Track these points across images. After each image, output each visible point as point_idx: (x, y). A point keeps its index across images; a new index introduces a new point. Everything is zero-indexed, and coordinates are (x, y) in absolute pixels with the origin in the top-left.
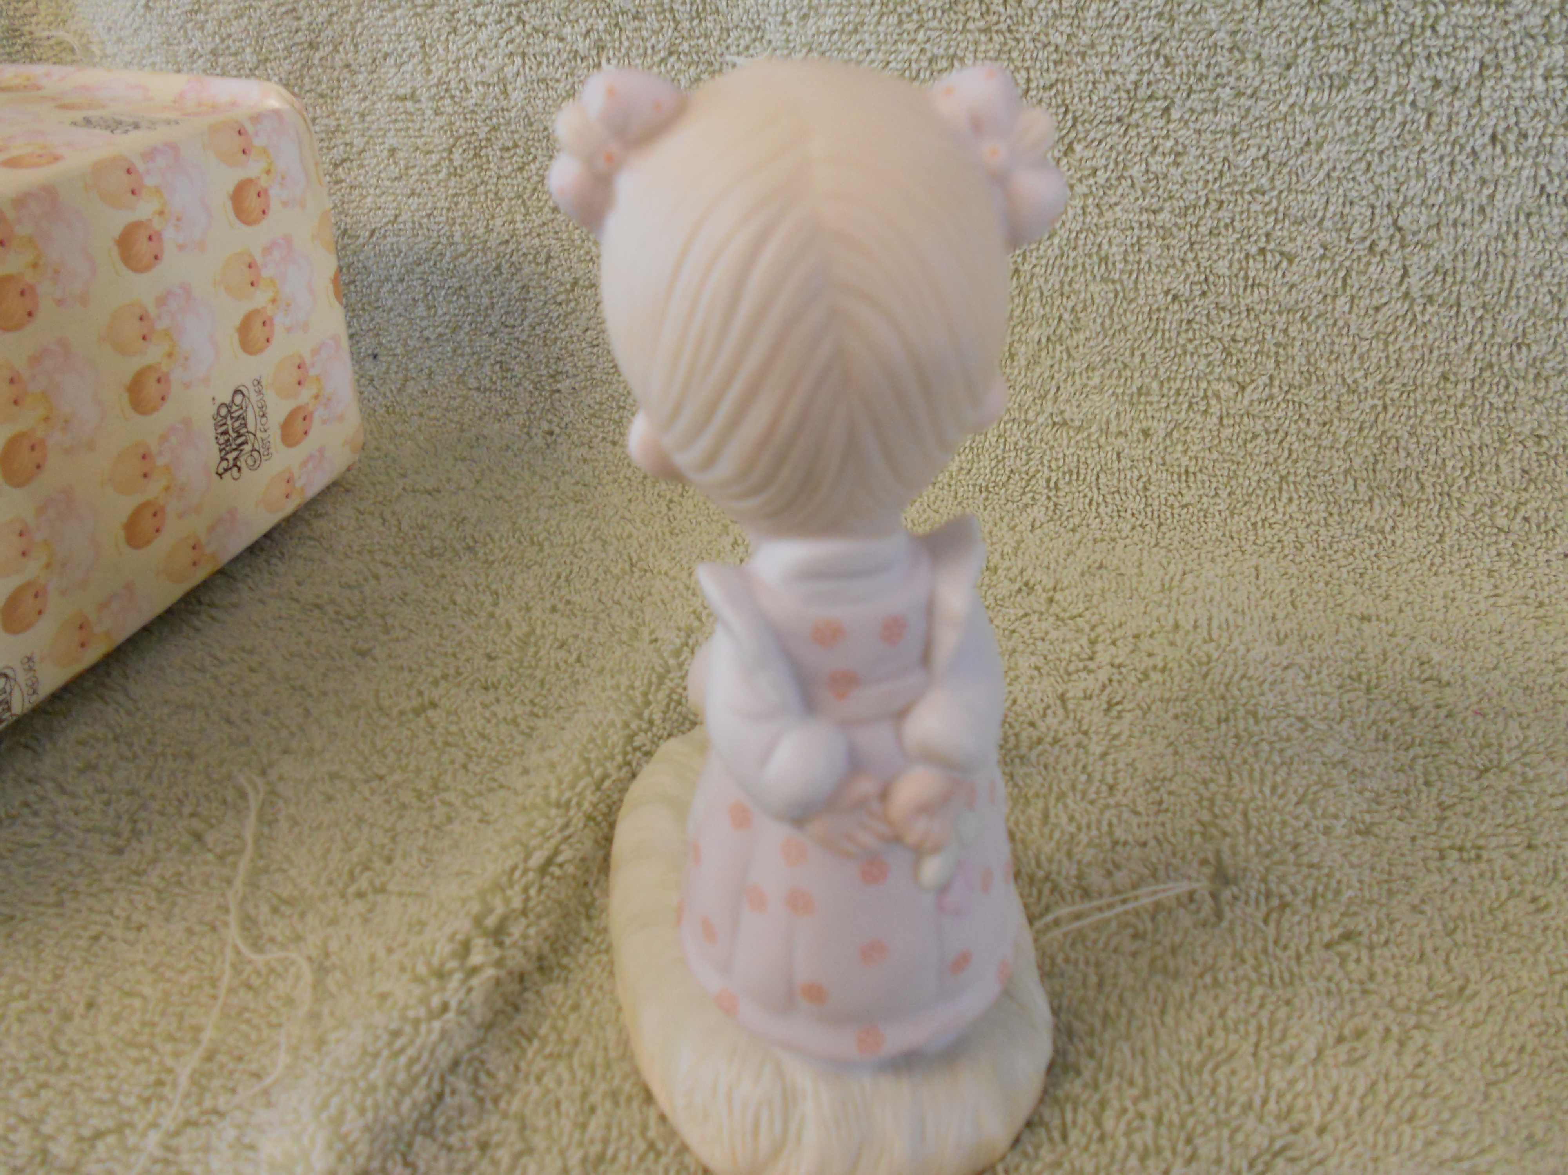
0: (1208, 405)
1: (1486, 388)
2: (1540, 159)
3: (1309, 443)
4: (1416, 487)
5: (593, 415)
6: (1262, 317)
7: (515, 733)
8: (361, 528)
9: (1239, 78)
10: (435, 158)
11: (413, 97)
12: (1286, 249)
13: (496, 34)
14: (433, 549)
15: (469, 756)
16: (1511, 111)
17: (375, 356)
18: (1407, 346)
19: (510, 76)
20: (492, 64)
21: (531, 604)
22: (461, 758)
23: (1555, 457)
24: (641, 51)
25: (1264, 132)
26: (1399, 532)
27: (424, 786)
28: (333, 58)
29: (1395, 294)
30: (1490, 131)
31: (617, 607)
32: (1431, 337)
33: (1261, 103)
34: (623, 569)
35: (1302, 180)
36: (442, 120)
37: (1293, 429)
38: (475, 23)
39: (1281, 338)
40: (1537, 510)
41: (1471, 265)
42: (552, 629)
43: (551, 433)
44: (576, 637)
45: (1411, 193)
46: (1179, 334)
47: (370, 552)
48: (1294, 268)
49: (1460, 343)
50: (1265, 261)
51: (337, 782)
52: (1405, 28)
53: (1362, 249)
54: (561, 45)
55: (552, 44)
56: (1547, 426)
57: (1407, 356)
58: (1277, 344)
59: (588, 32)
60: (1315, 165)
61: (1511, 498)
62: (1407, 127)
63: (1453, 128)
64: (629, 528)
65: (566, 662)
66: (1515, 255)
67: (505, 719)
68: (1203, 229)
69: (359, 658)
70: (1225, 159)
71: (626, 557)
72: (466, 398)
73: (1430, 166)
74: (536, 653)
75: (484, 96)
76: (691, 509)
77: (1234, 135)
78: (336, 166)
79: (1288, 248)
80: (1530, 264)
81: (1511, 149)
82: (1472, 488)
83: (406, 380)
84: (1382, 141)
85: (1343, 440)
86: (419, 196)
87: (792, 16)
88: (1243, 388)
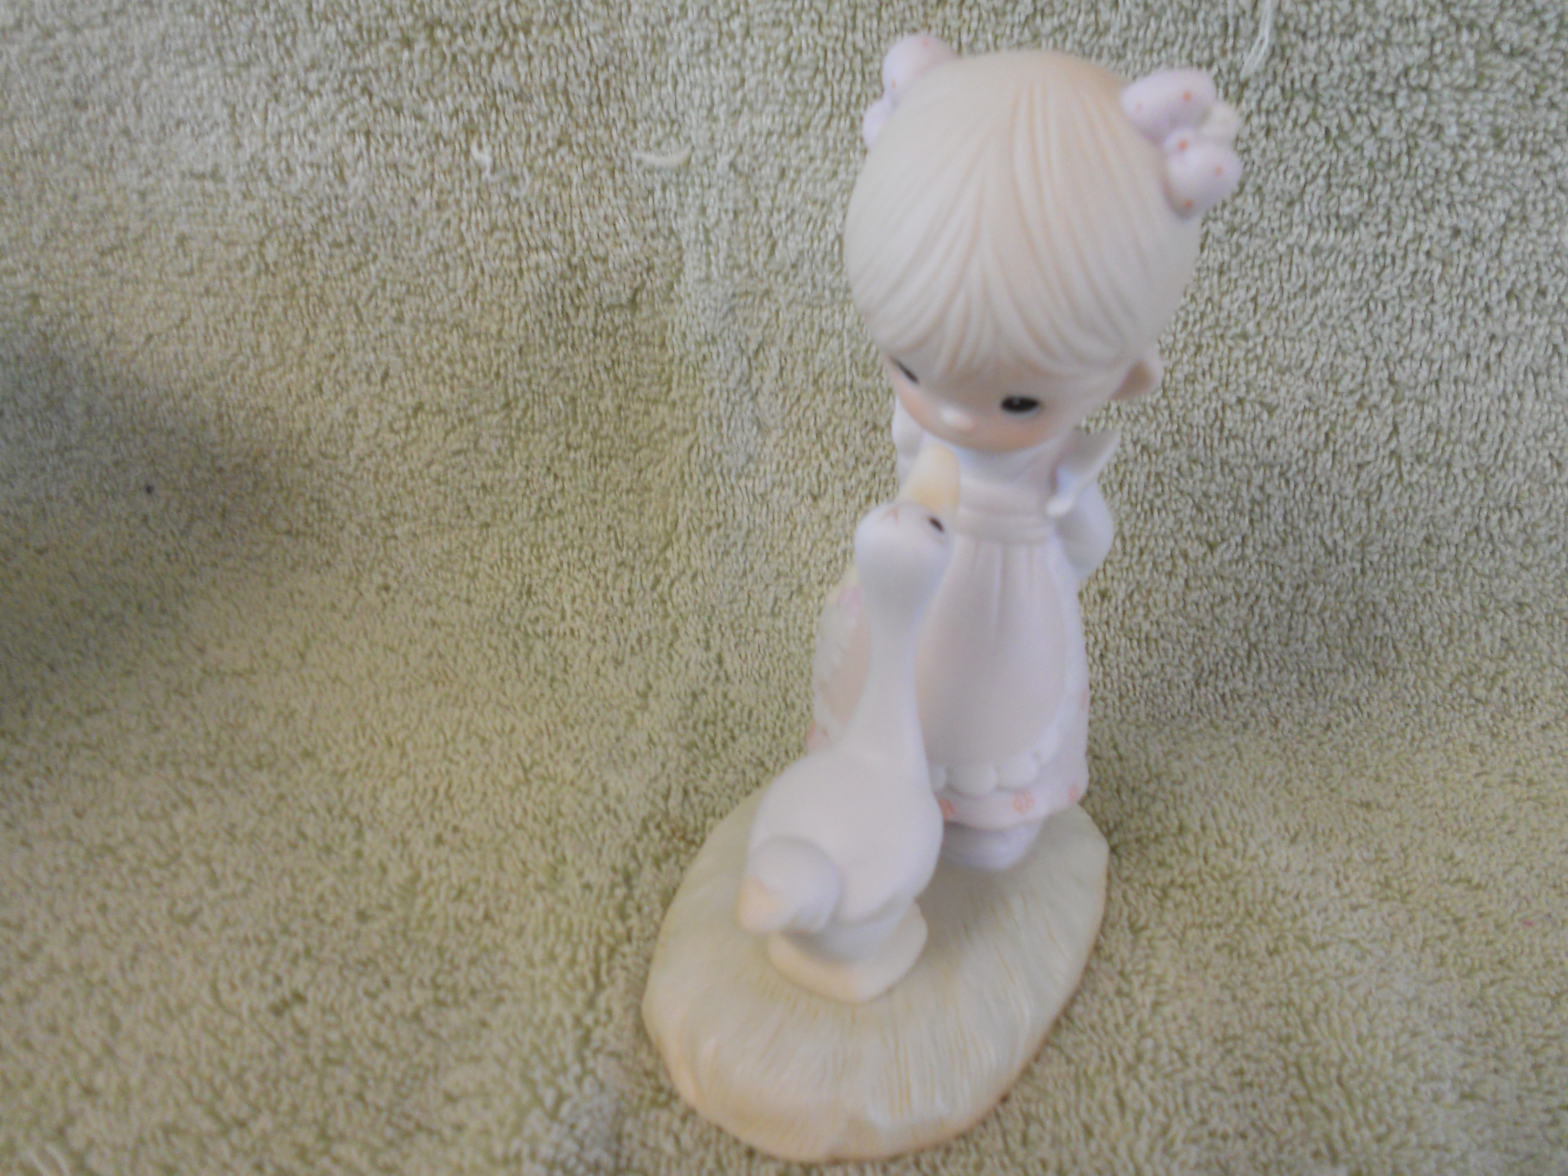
0: (1174, 565)
1: (1471, 553)
2: (1557, 318)
3: (1282, 608)
4: (1393, 655)
5: (441, 567)
6: (1237, 472)
7: (421, 1037)
8: (157, 729)
9: (1234, 212)
10: (240, 251)
11: (215, 175)
12: (1268, 400)
13: (333, 107)
14: (259, 757)
15: (362, 1078)
16: (1533, 266)
17: (149, 490)
18: (1391, 506)
19: (349, 159)
20: (325, 142)
21: (409, 834)
22: (351, 1082)
23: (1537, 625)
24: (524, 139)
25: (1256, 272)
26: (1375, 704)
27: (307, 1137)
28: (106, 122)
29: (1382, 452)
30: (1507, 286)
31: (520, 833)
32: (1416, 498)
33: (1258, 242)
34: (516, 778)
35: (1292, 326)
36: (254, 206)
37: (1266, 592)
38: (305, 90)
39: (1258, 496)
40: (1516, 681)
41: (1468, 424)
42: (443, 870)
43: (387, 588)
44: (478, 881)
45: (1413, 346)
46: (1146, 487)
47: (173, 763)
48: (1275, 419)
49: (1448, 506)
50: (1243, 412)
51: (174, 1138)
52: (1431, 172)
53: (1350, 403)
54: (419, 126)
55: (407, 123)
56: (1532, 594)
57: (1391, 516)
58: (1253, 501)
59: (456, 112)
60: (1309, 311)
61: (1489, 668)
62: (1419, 276)
63: (1469, 280)
64: (510, 718)
65: (470, 920)
66: (1518, 415)
67: (403, 1015)
68: (1179, 375)
69: (181, 929)
70: (1209, 299)
71: (515, 760)
72: (272, 543)
73: (1439, 318)
74: (428, 906)
75: (313, 181)
76: (581, 689)
77: (1221, 273)
78: (103, 254)
79: (1271, 398)
80: (1534, 425)
81: (1528, 305)
82: (1451, 657)
83: (192, 520)
84: (1388, 289)
85: (1318, 605)
86: (216, 295)
87: (721, 111)
88: (1212, 547)
